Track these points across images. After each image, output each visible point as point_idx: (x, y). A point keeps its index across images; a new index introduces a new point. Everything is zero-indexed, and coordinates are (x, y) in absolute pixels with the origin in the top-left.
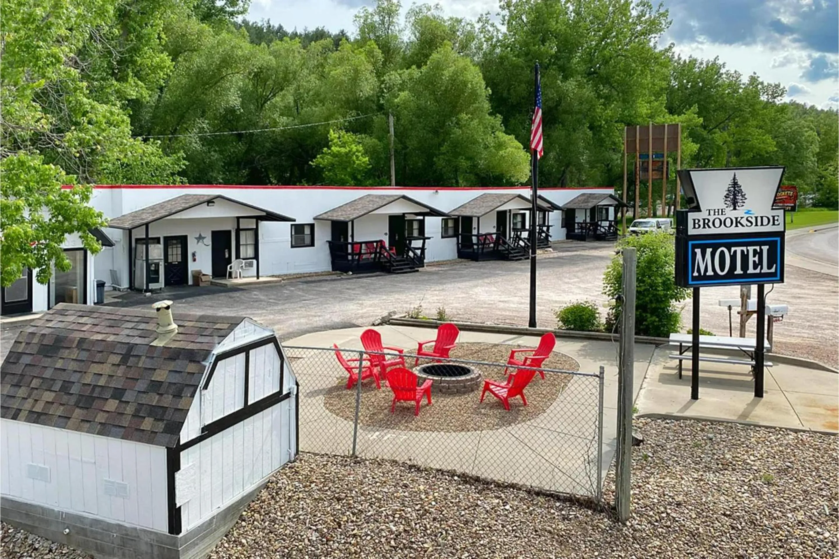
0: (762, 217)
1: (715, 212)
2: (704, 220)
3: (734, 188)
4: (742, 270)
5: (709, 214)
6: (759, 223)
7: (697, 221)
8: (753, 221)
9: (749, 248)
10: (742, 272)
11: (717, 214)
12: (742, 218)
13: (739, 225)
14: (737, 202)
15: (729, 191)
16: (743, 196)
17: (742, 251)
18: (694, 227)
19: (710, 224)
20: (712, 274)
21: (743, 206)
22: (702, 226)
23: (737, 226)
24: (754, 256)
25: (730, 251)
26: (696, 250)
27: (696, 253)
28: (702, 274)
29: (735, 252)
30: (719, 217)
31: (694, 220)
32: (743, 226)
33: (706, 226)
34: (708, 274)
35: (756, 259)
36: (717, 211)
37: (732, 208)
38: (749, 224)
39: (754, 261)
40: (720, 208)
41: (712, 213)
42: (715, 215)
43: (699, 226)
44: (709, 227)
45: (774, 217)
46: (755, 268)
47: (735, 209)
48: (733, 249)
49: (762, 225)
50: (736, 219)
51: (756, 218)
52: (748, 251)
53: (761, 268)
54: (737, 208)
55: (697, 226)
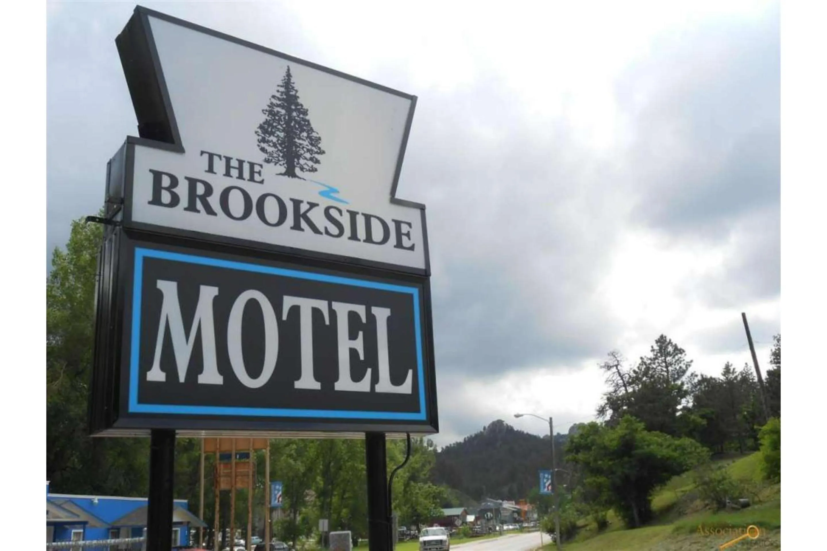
0: (368, 218)
1: (228, 167)
2: (192, 183)
3: (289, 111)
4: (317, 377)
5: (211, 170)
6: (361, 233)
7: (166, 182)
8: (345, 221)
9: (336, 305)
10: (317, 386)
11: (234, 173)
12: (312, 205)
13: (303, 224)
14: (299, 157)
15: (271, 113)
16: (315, 141)
17: (316, 313)
18: (156, 201)
19: (214, 201)
20: (218, 380)
21: (314, 170)
22: (184, 202)
23: (297, 227)
24: (353, 336)
25: (278, 308)
26: (163, 285)
27: (159, 296)
28: (182, 379)
29: (295, 310)
30: (240, 183)
31: (157, 176)
32: (316, 230)
33: (199, 205)
34: (203, 379)
35: (359, 344)
36: (234, 163)
37: (283, 170)
38: (334, 230)
39: (353, 353)
40: (247, 158)
41: (219, 166)
42: (228, 174)
43: (175, 201)
44: (210, 211)
45: (398, 224)
46: (357, 376)
47: (290, 173)
48: (289, 302)
49: (369, 239)
50: (297, 203)
51: (353, 215)
52: (333, 314)
53: (375, 379)
54: (297, 171)
55: (166, 197)
